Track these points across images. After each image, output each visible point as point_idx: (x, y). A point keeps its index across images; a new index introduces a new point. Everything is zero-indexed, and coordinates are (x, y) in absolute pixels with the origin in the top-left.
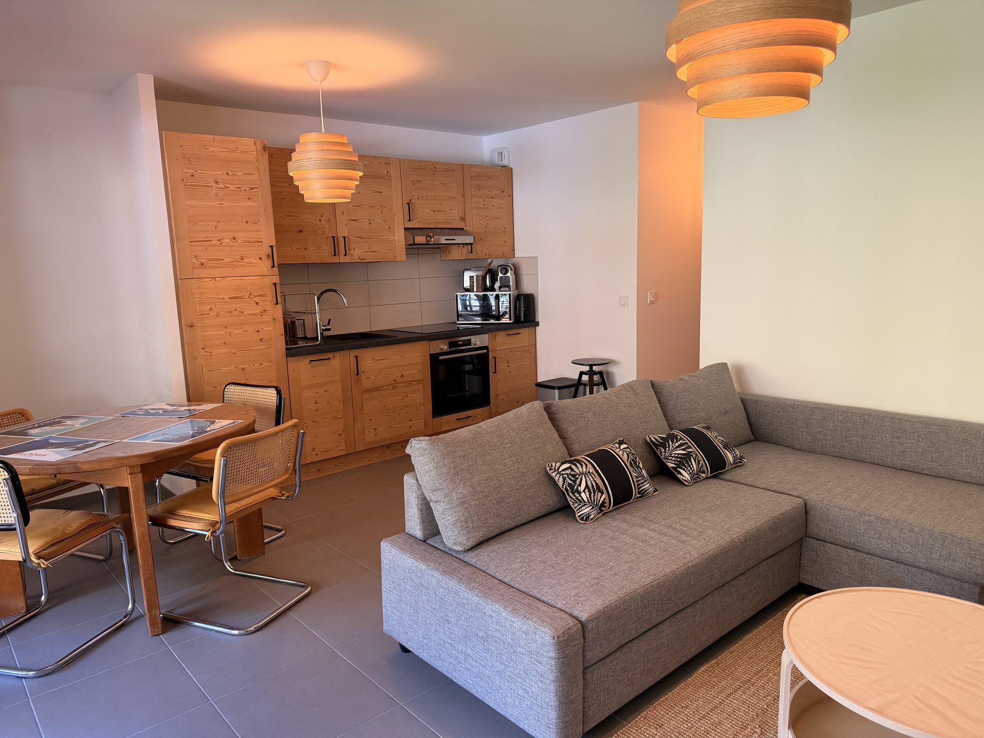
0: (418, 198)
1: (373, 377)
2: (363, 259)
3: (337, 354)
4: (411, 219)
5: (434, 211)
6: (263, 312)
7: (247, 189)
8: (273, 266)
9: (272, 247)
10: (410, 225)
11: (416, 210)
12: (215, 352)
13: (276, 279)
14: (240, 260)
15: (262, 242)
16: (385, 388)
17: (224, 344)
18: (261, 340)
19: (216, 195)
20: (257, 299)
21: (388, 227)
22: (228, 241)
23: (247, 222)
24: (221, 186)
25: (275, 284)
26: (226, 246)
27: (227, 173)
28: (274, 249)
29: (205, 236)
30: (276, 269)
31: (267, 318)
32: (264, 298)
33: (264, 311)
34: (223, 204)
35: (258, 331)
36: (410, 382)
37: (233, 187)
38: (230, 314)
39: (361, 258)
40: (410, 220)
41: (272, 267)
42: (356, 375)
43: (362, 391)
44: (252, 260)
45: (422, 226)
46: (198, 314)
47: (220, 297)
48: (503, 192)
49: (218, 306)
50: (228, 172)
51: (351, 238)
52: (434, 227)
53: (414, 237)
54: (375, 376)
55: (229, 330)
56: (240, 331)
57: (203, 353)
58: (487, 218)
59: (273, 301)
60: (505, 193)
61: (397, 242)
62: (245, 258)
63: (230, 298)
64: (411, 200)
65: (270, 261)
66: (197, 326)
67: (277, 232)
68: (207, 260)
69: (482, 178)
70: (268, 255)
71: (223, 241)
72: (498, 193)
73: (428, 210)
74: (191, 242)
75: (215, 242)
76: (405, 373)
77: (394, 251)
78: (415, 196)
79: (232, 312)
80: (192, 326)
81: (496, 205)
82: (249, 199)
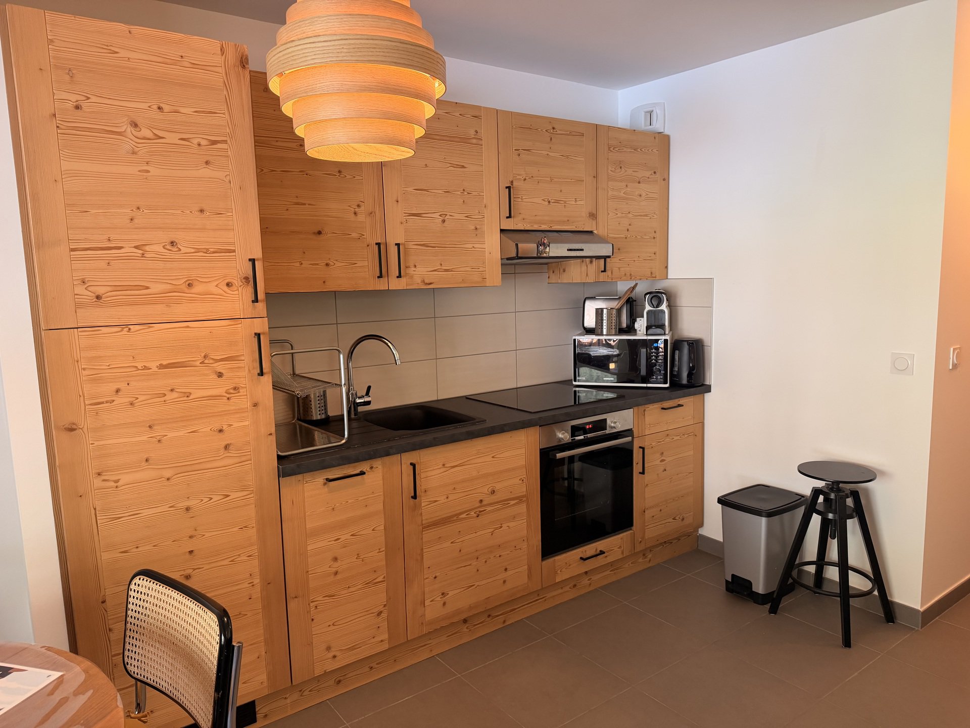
0: (525, 180)
1: (442, 499)
2: (431, 284)
3: (378, 463)
4: (512, 215)
5: (549, 202)
6: (232, 391)
7: (203, 142)
8: (256, 300)
9: (253, 261)
10: (509, 225)
11: (520, 200)
12: (125, 479)
13: (262, 325)
14: (184, 287)
15: (234, 251)
16: (464, 516)
17: (147, 460)
18: (226, 447)
19: (134, 153)
20: (220, 367)
21: (473, 228)
22: (159, 248)
23: (202, 211)
24: (146, 133)
25: (258, 335)
26: (153, 259)
27: (159, 108)
28: (258, 265)
29: (106, 237)
30: (261, 307)
31: (242, 402)
32: (234, 364)
33: (235, 389)
34: (148, 171)
35: (221, 431)
36: (505, 503)
37: (172, 138)
38: (163, 399)
39: (427, 281)
40: (510, 217)
41: (253, 302)
42: (412, 497)
43: (421, 527)
44: (212, 287)
45: (528, 227)
46: (87, 402)
47: (139, 365)
48: (655, 173)
49: (132, 384)
50: (161, 105)
51: (411, 245)
52: (548, 229)
53: (517, 245)
54: (445, 497)
55: (158, 432)
56: (181, 433)
57: (98, 482)
58: (630, 215)
59: (254, 368)
60: (658, 175)
61: (487, 254)
62: (195, 283)
63: (161, 367)
64: (512, 182)
65: (250, 289)
66: (85, 430)
67: (265, 231)
68: (109, 289)
69: (625, 149)
70: (246, 278)
71: (147, 248)
72: (648, 174)
73: (539, 200)
74: (73, 250)
75: (128, 250)
76: (498, 486)
77: (481, 269)
78: (519, 175)
79: (165, 395)
80: (72, 430)
81: (644, 194)
82: (207, 163)
